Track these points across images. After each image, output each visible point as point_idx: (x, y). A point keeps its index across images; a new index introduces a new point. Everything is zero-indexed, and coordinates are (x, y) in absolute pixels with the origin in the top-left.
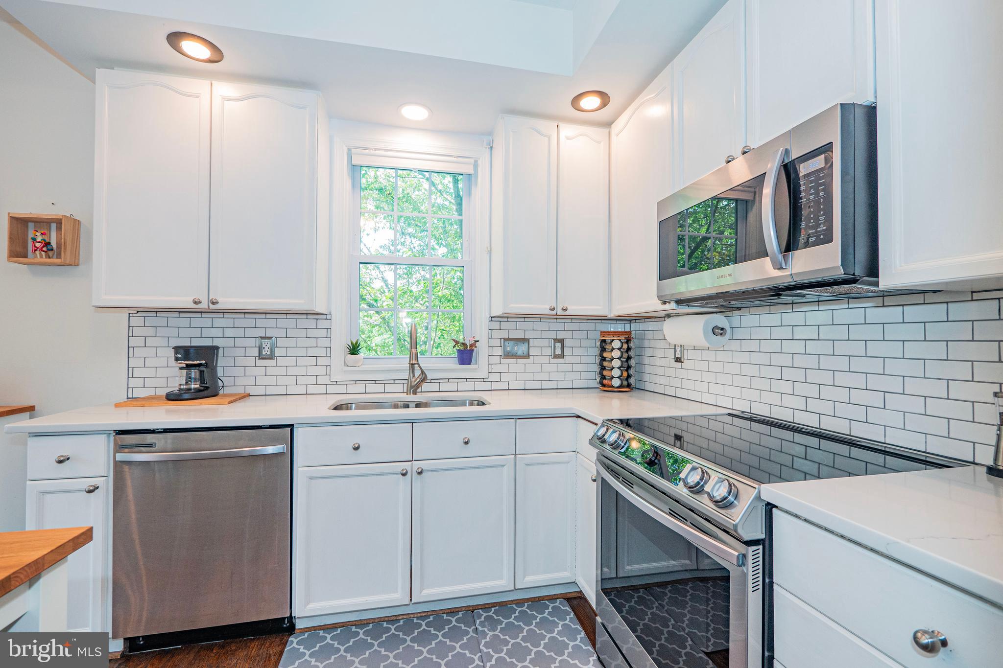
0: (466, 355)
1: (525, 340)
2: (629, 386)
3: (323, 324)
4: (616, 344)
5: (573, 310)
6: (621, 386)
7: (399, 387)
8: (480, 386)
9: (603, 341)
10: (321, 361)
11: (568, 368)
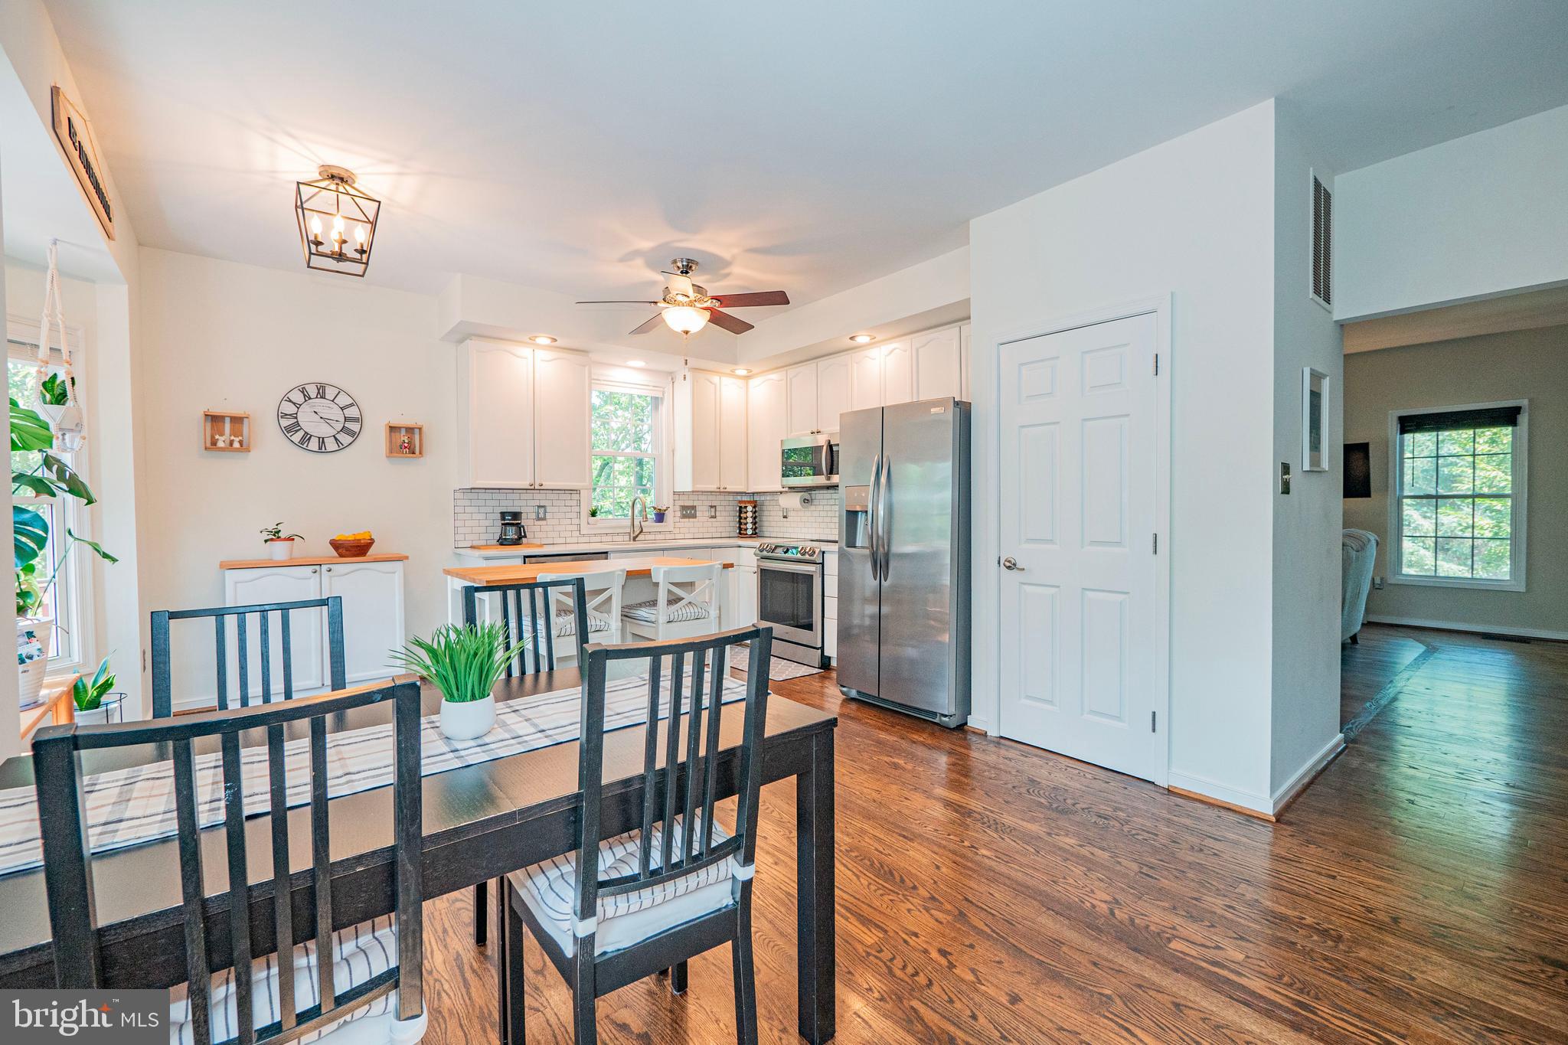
0: (660, 517)
1: (694, 508)
2: (756, 534)
3: (575, 496)
4: (750, 508)
5: (730, 488)
6: (752, 534)
7: (620, 538)
8: (668, 536)
9: (741, 507)
10: (574, 521)
11: (718, 524)
